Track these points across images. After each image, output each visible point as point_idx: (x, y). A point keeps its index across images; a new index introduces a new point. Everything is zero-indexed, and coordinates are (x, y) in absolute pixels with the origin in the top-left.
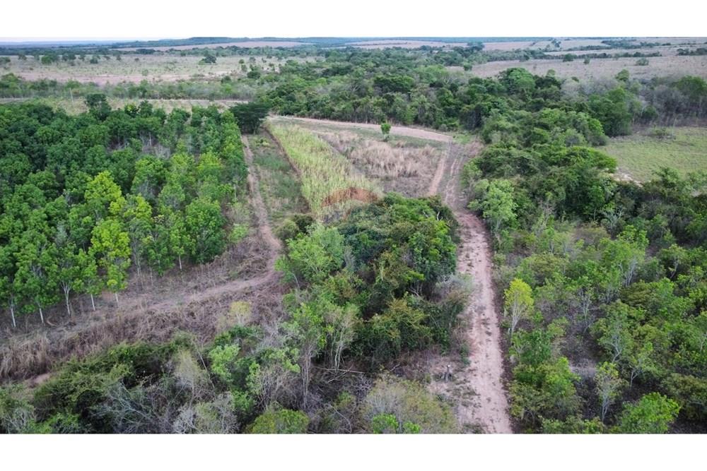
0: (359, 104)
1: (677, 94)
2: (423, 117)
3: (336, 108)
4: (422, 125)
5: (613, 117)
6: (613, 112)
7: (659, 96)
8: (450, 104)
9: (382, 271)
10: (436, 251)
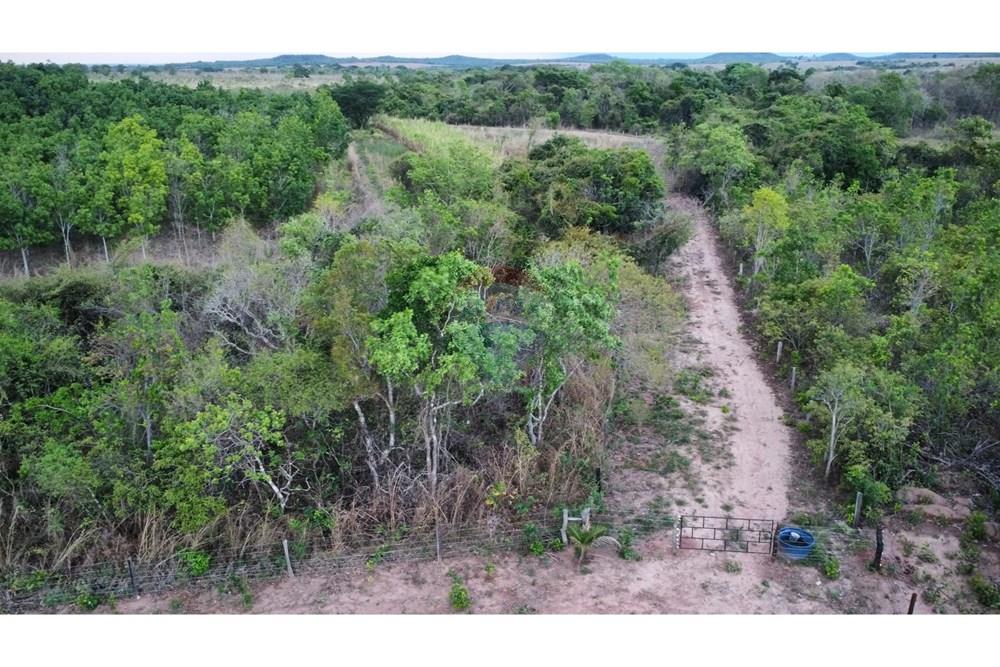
0: (513, 101)
2: (607, 117)
3: (480, 109)
4: (604, 128)
5: (883, 112)
6: (882, 104)
7: (948, 93)
8: (645, 99)
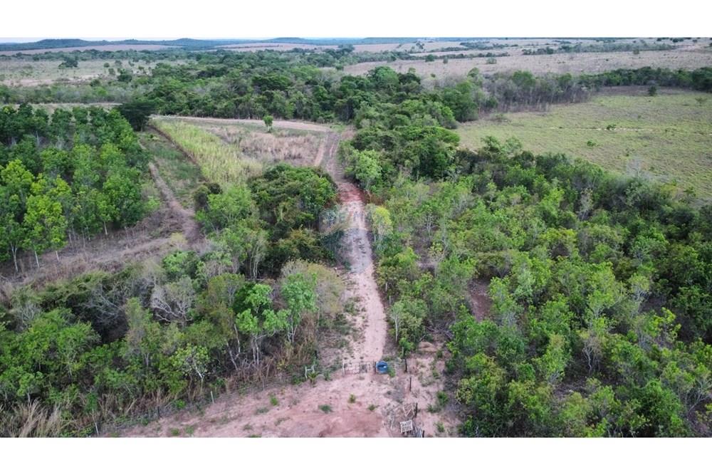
0: (240, 102)
1: (512, 86)
2: (302, 112)
3: (219, 106)
4: (301, 118)
5: (462, 106)
6: (461, 101)
7: (499, 88)
8: (325, 99)
9: (282, 215)
10: (321, 198)
